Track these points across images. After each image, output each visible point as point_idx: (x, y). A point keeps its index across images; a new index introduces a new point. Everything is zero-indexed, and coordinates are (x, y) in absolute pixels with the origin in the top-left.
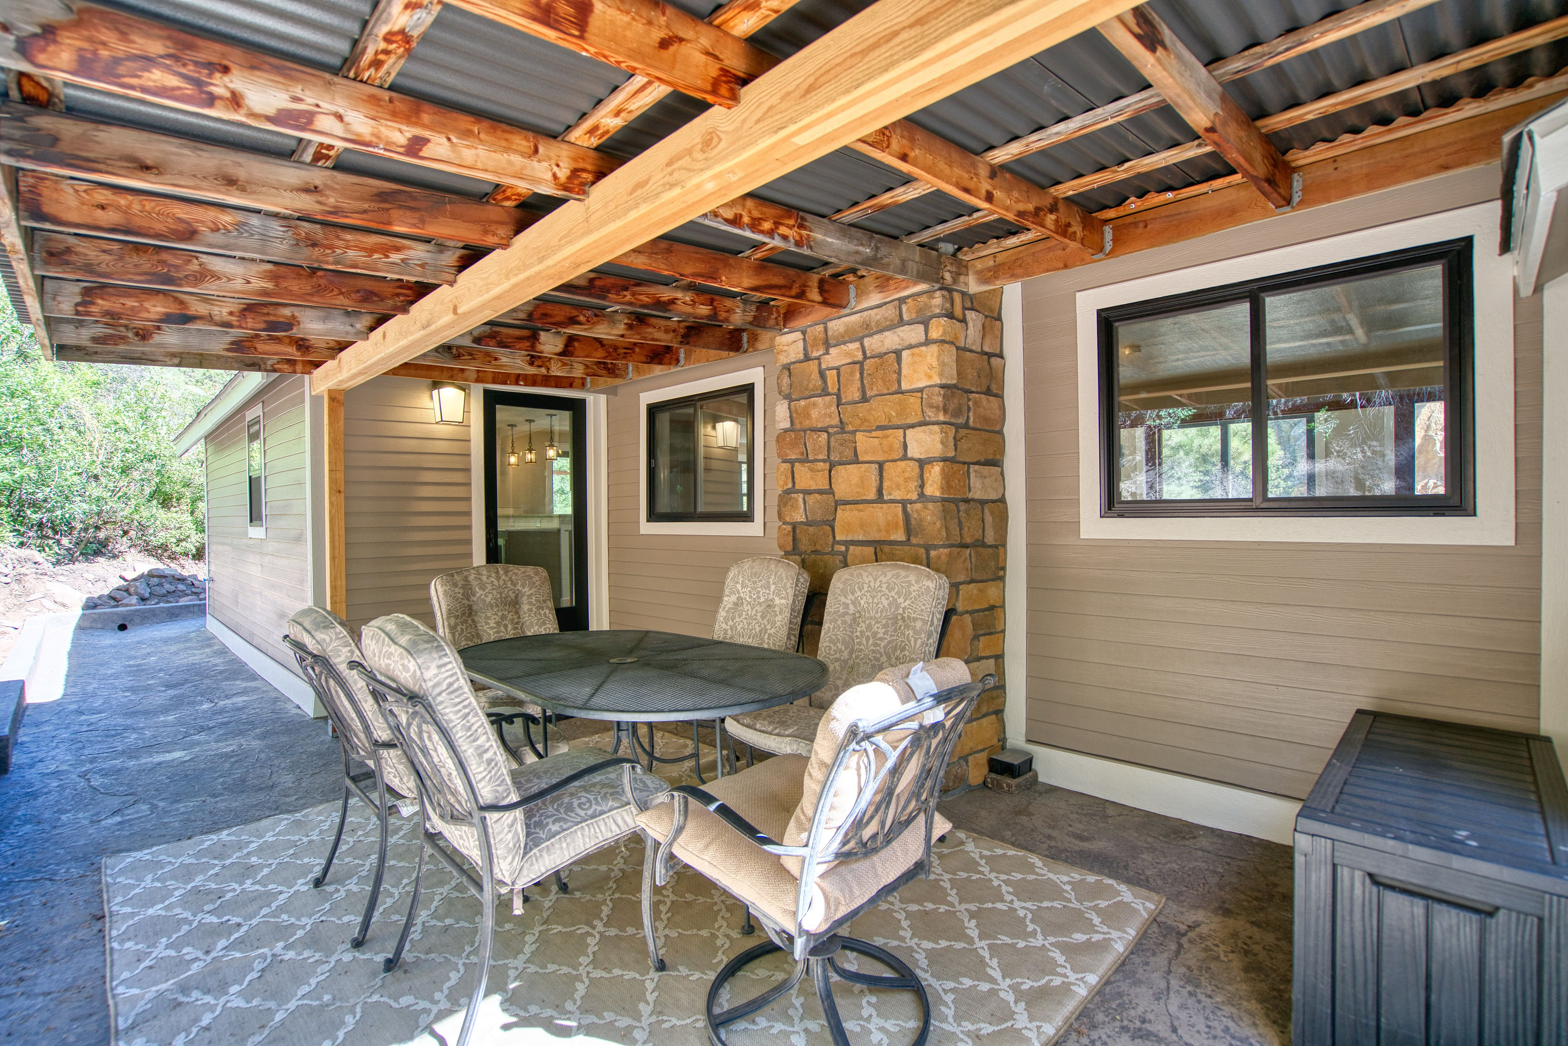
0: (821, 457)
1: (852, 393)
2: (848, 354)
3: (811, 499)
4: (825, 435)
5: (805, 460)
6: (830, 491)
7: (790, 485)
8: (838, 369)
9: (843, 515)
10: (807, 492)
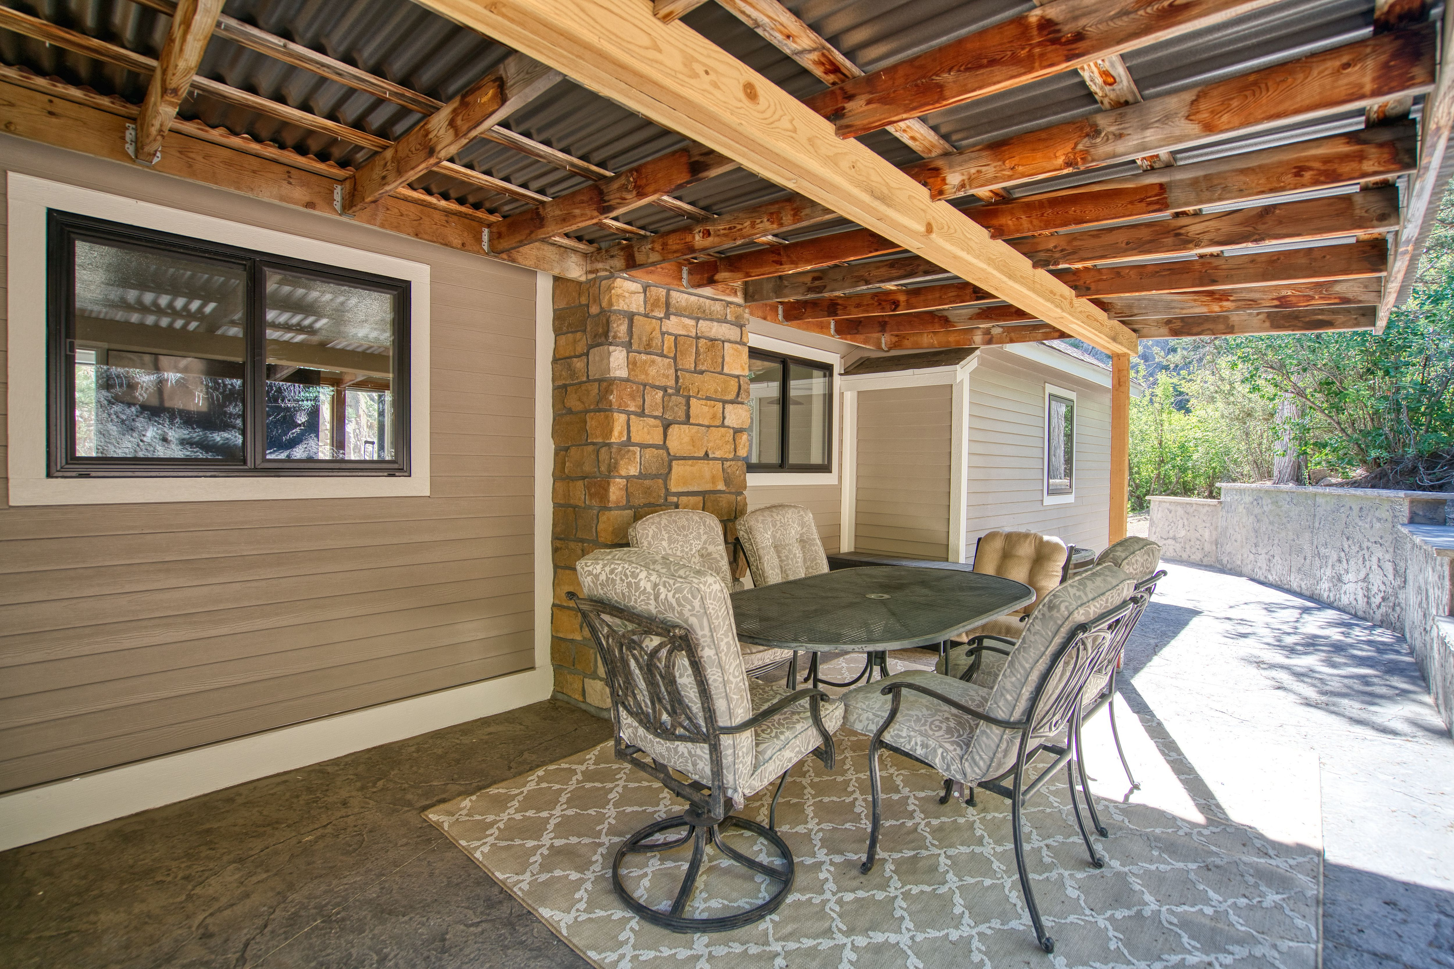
0: (656, 413)
1: (688, 362)
2: (685, 327)
3: (648, 452)
4: (661, 393)
5: (642, 414)
6: (664, 446)
7: (625, 438)
8: (676, 337)
9: (678, 469)
10: (643, 446)
